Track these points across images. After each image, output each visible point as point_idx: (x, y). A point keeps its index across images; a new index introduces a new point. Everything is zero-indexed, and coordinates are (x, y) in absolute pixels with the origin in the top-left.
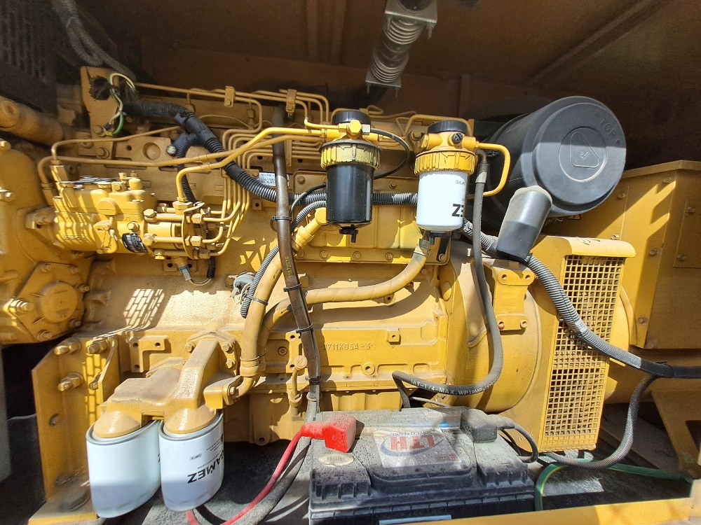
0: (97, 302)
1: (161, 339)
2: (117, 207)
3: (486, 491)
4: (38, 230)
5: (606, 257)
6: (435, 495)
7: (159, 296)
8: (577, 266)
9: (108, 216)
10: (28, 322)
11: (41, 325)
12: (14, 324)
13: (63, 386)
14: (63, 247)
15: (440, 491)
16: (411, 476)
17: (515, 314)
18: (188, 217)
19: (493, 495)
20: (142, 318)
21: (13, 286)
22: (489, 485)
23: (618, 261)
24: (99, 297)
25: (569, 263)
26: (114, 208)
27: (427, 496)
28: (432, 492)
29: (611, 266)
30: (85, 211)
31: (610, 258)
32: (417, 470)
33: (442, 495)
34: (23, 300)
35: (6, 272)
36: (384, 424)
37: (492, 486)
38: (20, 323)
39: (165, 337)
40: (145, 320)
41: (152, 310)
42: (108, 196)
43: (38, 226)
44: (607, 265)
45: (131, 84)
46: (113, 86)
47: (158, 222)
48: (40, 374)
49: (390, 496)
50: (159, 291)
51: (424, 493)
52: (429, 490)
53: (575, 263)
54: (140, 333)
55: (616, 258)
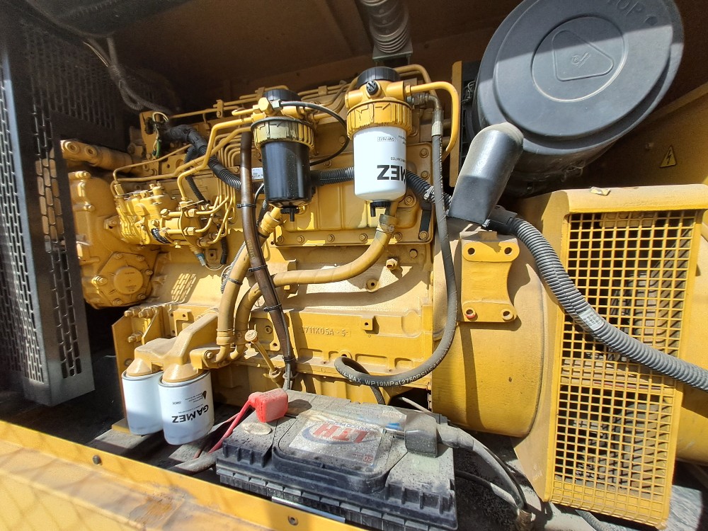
0: (157, 283)
1: (186, 311)
2: (144, 209)
3: (386, 506)
4: (110, 229)
5: (653, 213)
6: (325, 489)
7: (193, 279)
8: (592, 230)
9: (142, 216)
10: (106, 291)
11: (116, 295)
12: (98, 292)
13: (130, 339)
14: (127, 242)
15: (330, 487)
16: (308, 462)
17: (493, 301)
18: (185, 212)
19: (394, 513)
20: (181, 295)
21: (96, 267)
22: (392, 500)
23: (682, 218)
24: (158, 279)
25: (575, 226)
26: (142, 210)
27: (317, 487)
28: (322, 484)
29: (666, 228)
30: (132, 214)
31: (662, 214)
32: (317, 458)
33: (332, 491)
34: (102, 276)
35: (91, 257)
36: (330, 412)
37: (396, 502)
38: (101, 292)
39: (189, 310)
40: (183, 296)
41: (187, 289)
42: (140, 202)
43: (111, 227)
44: (657, 225)
45: (166, 118)
46: (156, 122)
47: (171, 218)
48: (117, 328)
49: (281, 474)
50: (194, 275)
51: (314, 482)
52: (320, 481)
53: (586, 226)
54: (175, 306)
55: (676, 213)
